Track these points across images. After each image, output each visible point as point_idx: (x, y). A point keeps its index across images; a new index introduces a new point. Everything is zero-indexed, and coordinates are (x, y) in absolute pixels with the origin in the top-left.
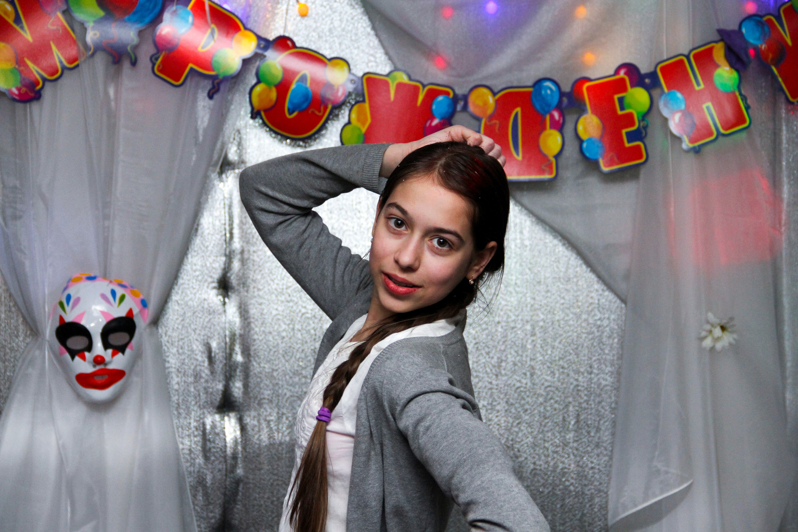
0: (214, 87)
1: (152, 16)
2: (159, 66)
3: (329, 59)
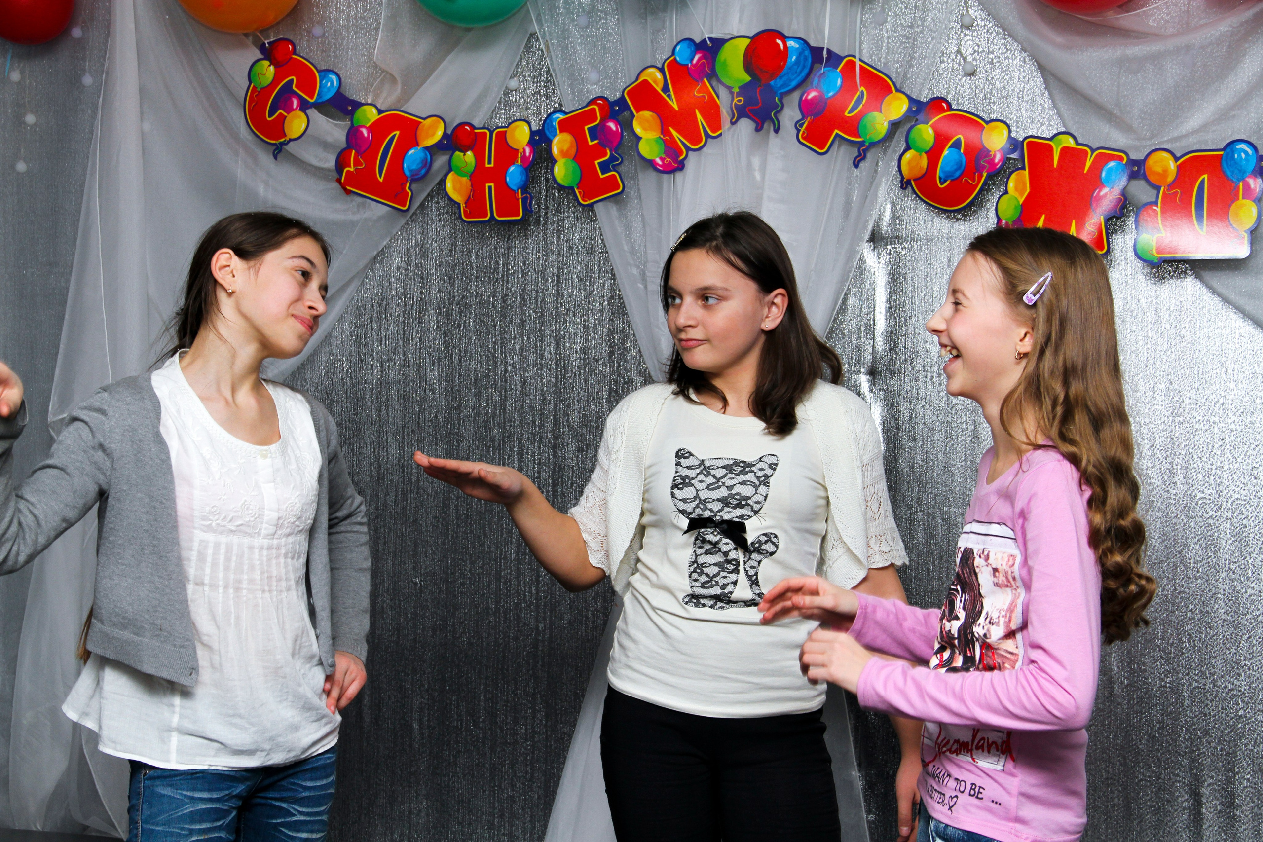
0: (860, 155)
1: (799, 79)
2: (804, 133)
3: (987, 123)
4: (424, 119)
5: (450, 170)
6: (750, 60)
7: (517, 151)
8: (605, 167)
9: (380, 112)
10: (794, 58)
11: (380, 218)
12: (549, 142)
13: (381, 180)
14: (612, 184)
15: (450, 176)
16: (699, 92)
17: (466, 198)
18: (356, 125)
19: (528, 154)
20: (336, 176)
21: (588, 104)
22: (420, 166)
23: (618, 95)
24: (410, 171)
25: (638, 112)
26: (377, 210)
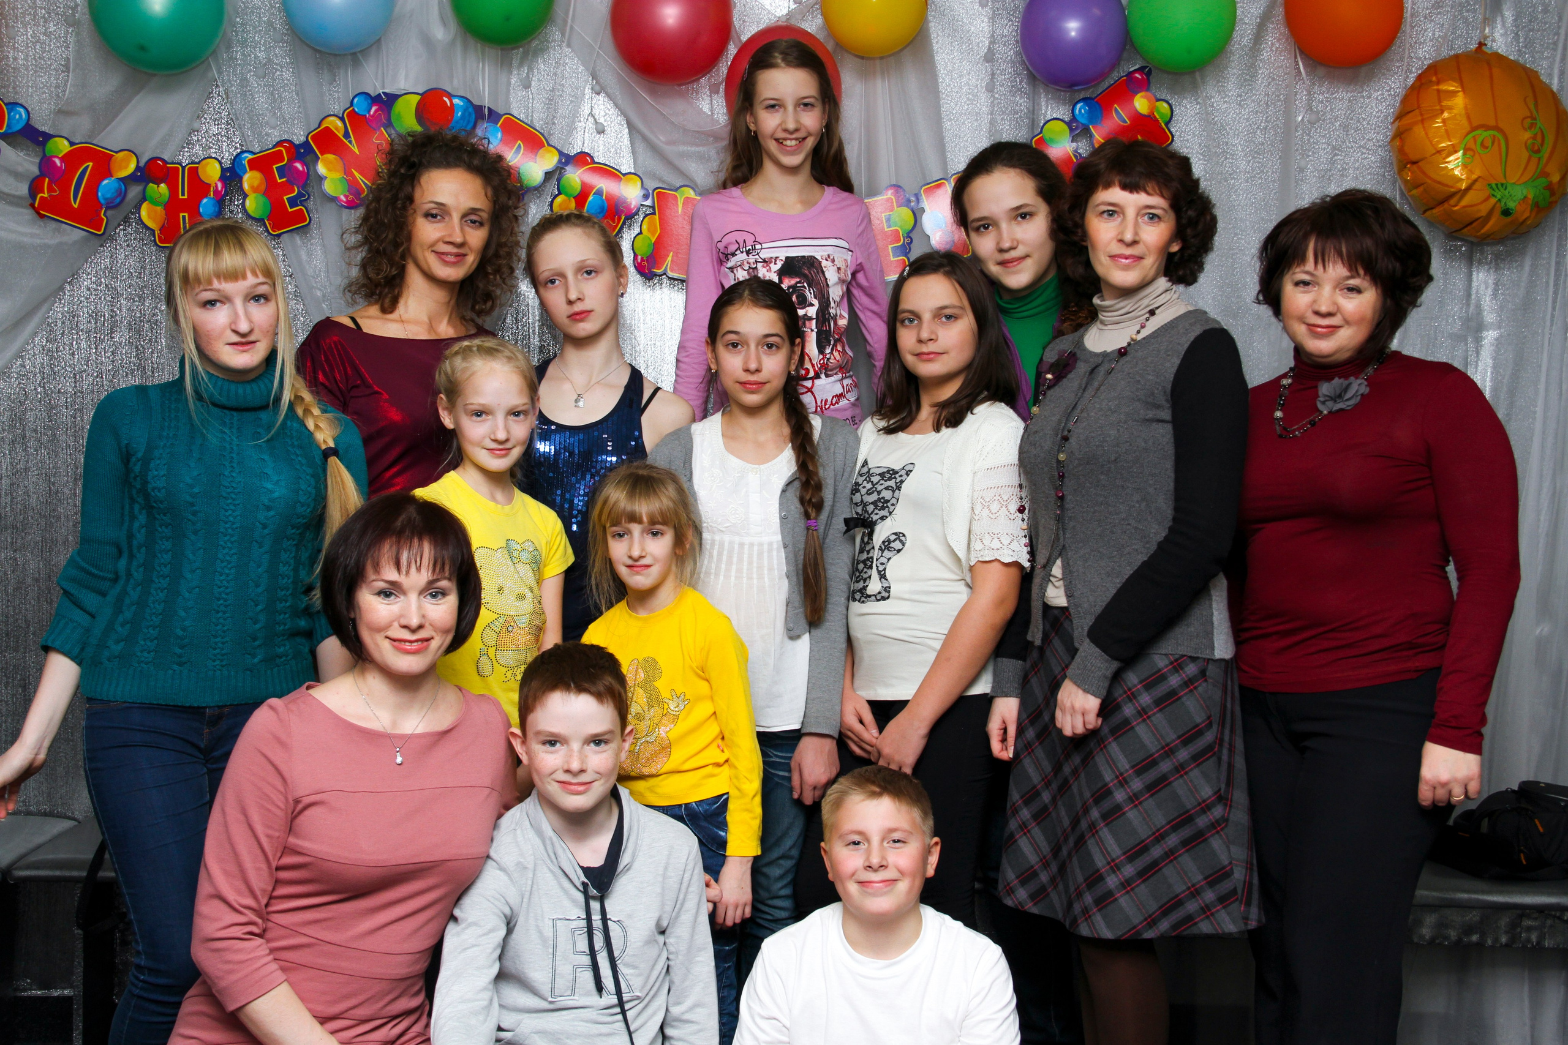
3: (624, 175)
4: (117, 152)
5: (144, 199)
6: (422, 112)
7: (209, 185)
8: (293, 202)
9: (72, 144)
10: (460, 114)
11: (75, 242)
12: (241, 178)
13: (76, 206)
14: (299, 217)
15: (144, 205)
16: (376, 139)
17: (160, 225)
18: (48, 154)
19: (220, 189)
20: (30, 201)
21: (274, 147)
22: (115, 195)
23: (303, 139)
24: (105, 199)
25: (322, 154)
26: (74, 234)
